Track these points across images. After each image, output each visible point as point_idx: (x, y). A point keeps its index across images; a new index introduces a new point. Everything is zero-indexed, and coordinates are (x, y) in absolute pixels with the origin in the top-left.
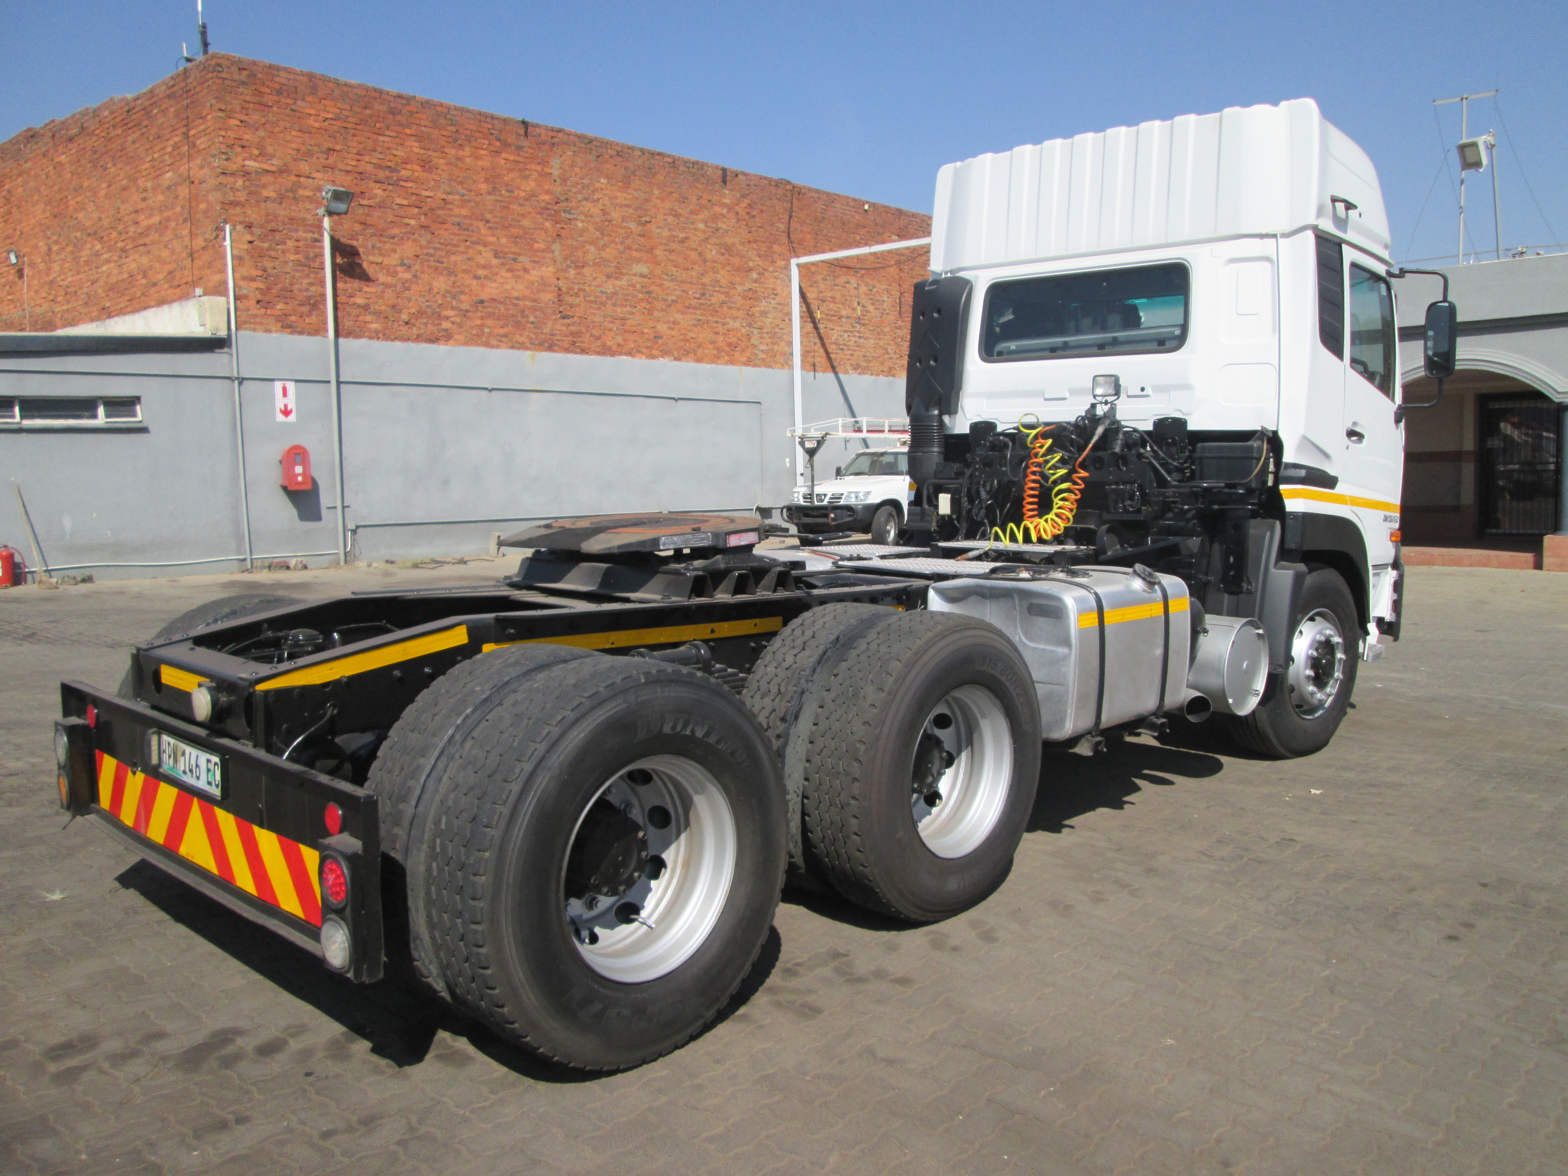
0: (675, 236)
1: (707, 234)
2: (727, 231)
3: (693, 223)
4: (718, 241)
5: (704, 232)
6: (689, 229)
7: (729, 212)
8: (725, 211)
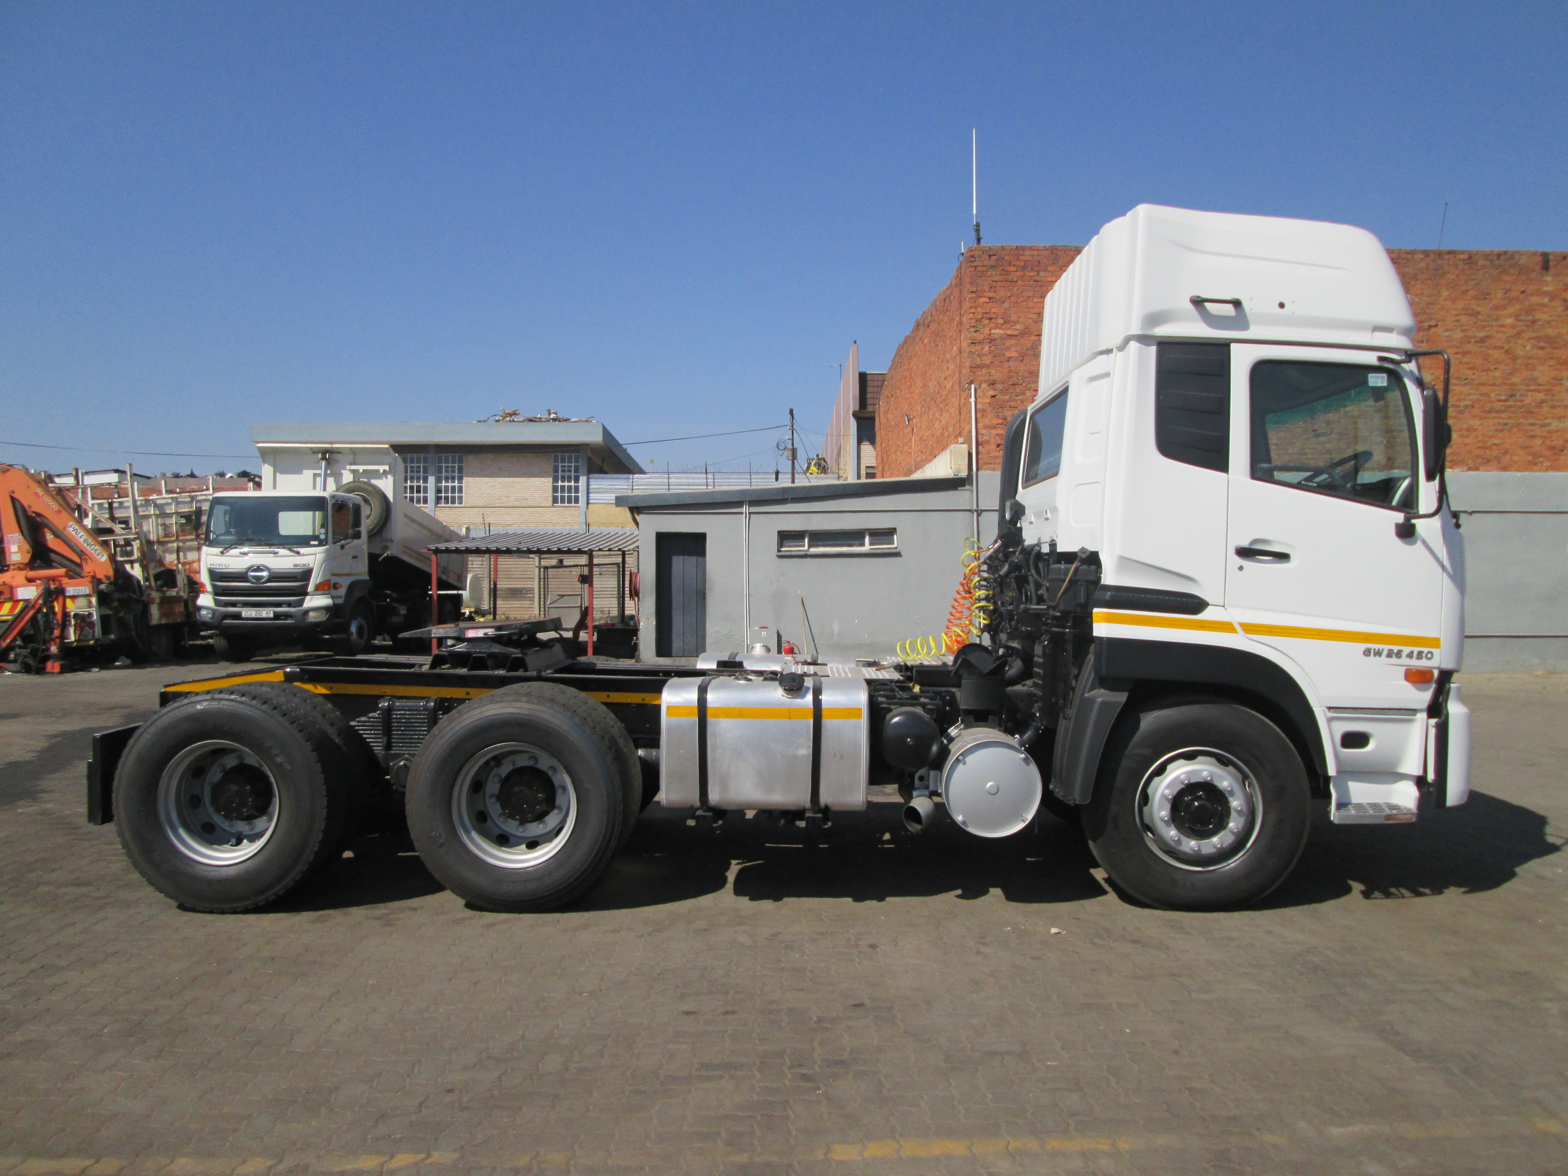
0: (1469, 337)
1: (1519, 329)
2: (1549, 322)
3: (1496, 320)
4: (1534, 335)
5: (1513, 327)
6: (1492, 326)
7: (1552, 299)
8: (1546, 300)
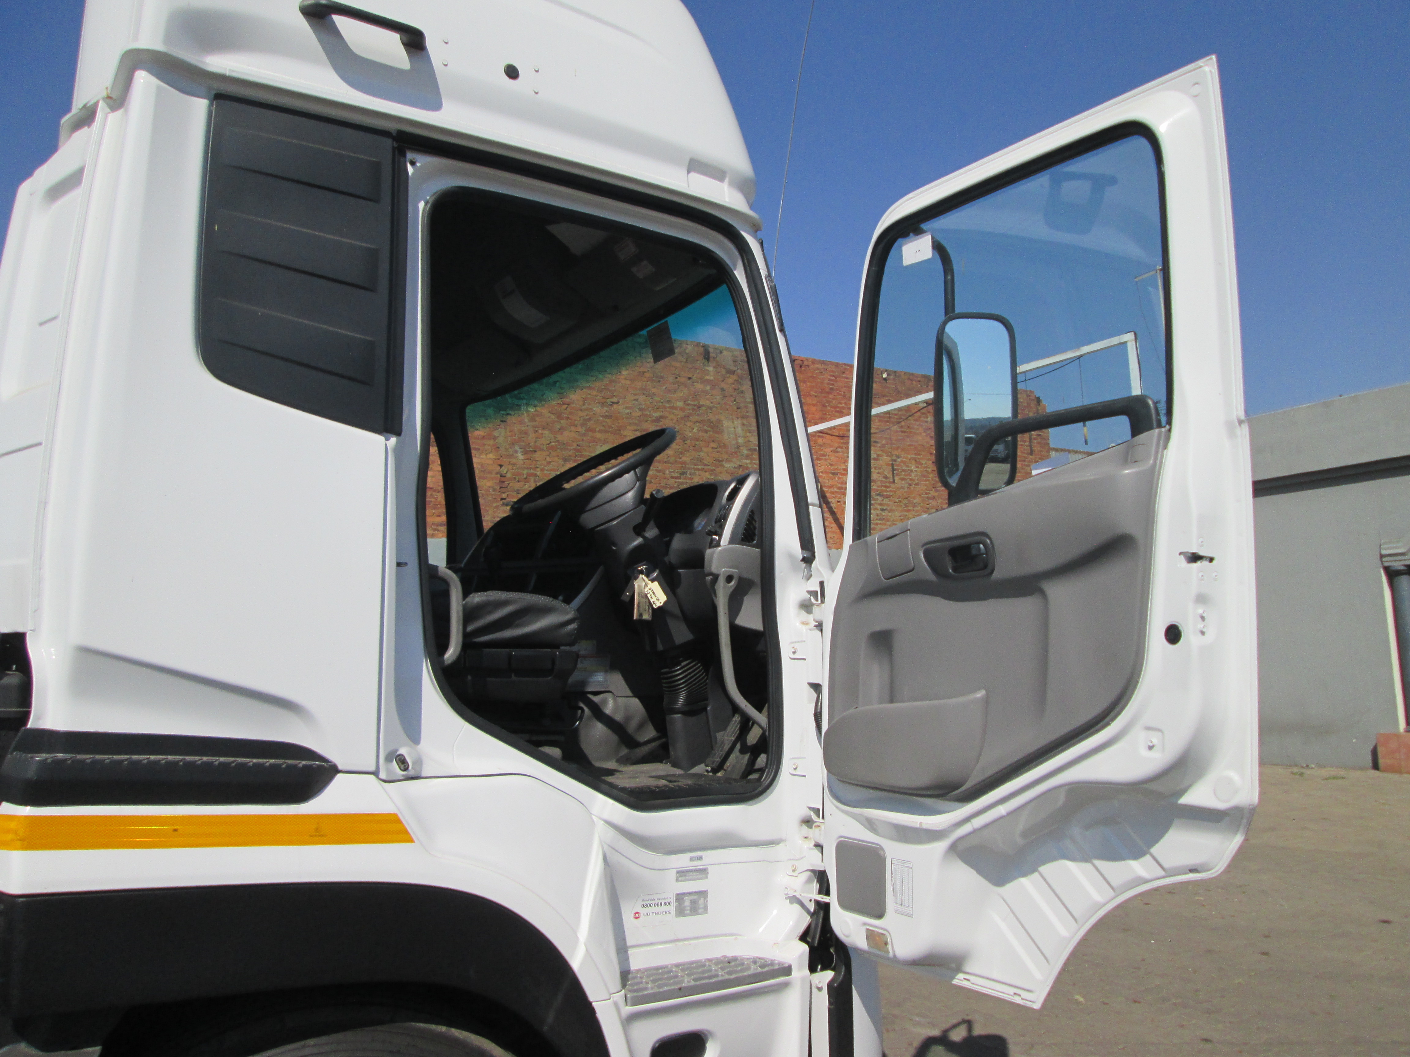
0: (646, 415)
1: (687, 412)
2: (711, 408)
3: (669, 402)
4: (700, 418)
5: (682, 409)
6: (665, 407)
7: (712, 388)
8: (708, 388)
